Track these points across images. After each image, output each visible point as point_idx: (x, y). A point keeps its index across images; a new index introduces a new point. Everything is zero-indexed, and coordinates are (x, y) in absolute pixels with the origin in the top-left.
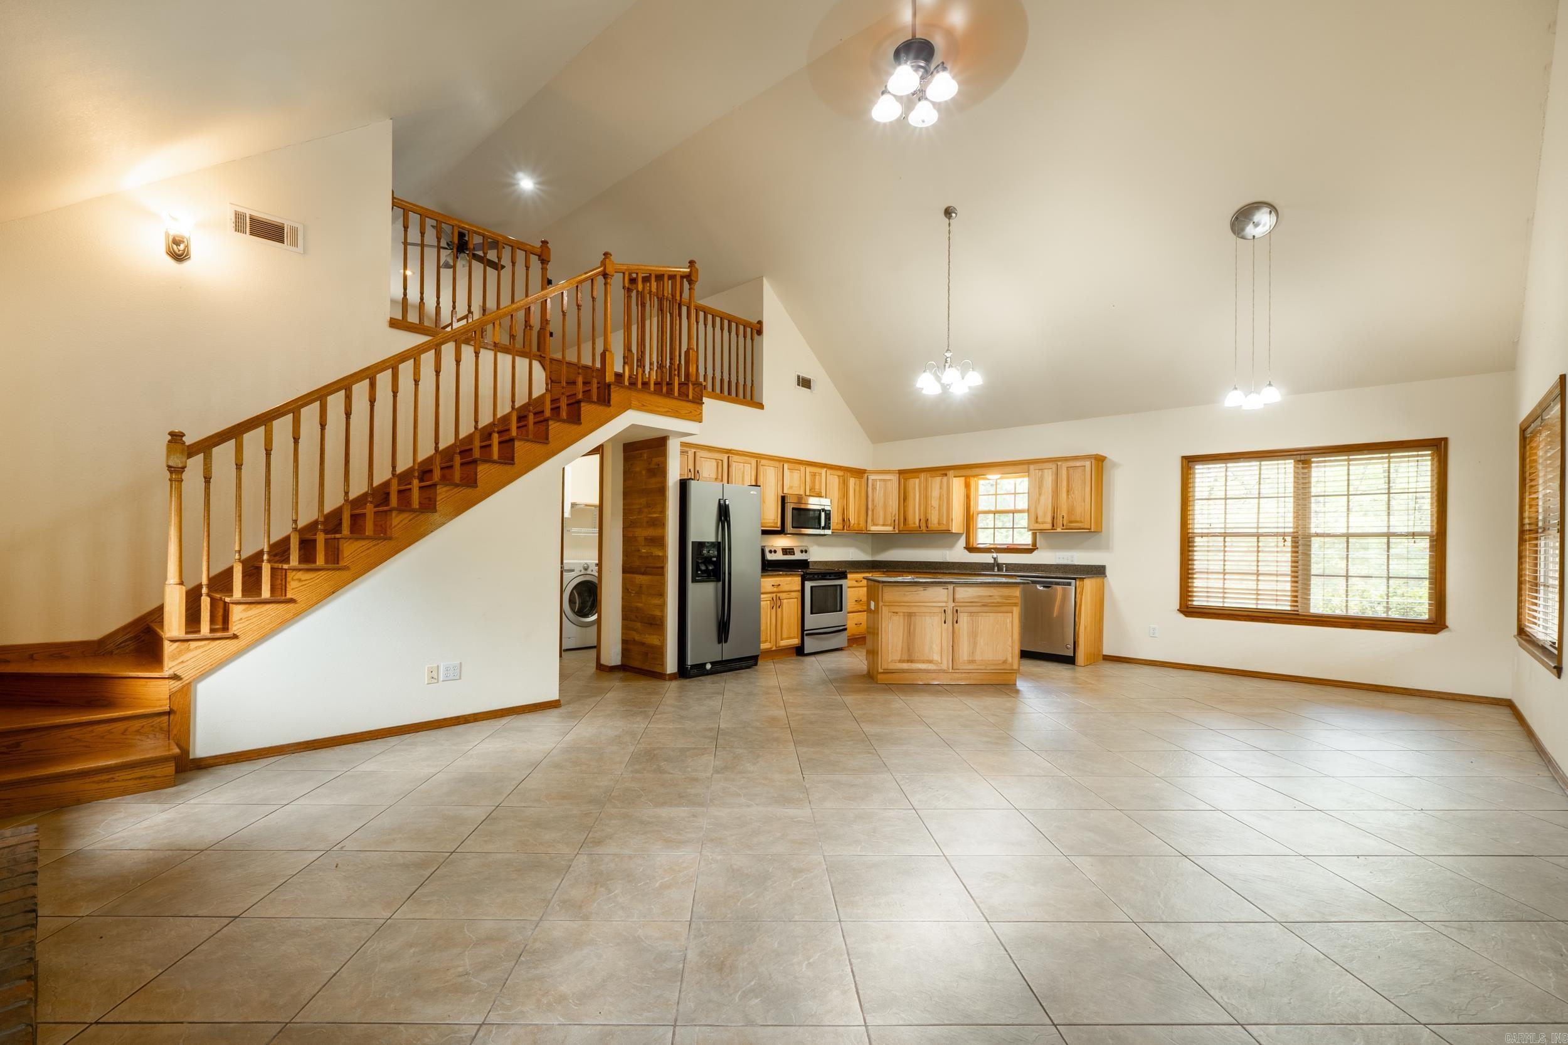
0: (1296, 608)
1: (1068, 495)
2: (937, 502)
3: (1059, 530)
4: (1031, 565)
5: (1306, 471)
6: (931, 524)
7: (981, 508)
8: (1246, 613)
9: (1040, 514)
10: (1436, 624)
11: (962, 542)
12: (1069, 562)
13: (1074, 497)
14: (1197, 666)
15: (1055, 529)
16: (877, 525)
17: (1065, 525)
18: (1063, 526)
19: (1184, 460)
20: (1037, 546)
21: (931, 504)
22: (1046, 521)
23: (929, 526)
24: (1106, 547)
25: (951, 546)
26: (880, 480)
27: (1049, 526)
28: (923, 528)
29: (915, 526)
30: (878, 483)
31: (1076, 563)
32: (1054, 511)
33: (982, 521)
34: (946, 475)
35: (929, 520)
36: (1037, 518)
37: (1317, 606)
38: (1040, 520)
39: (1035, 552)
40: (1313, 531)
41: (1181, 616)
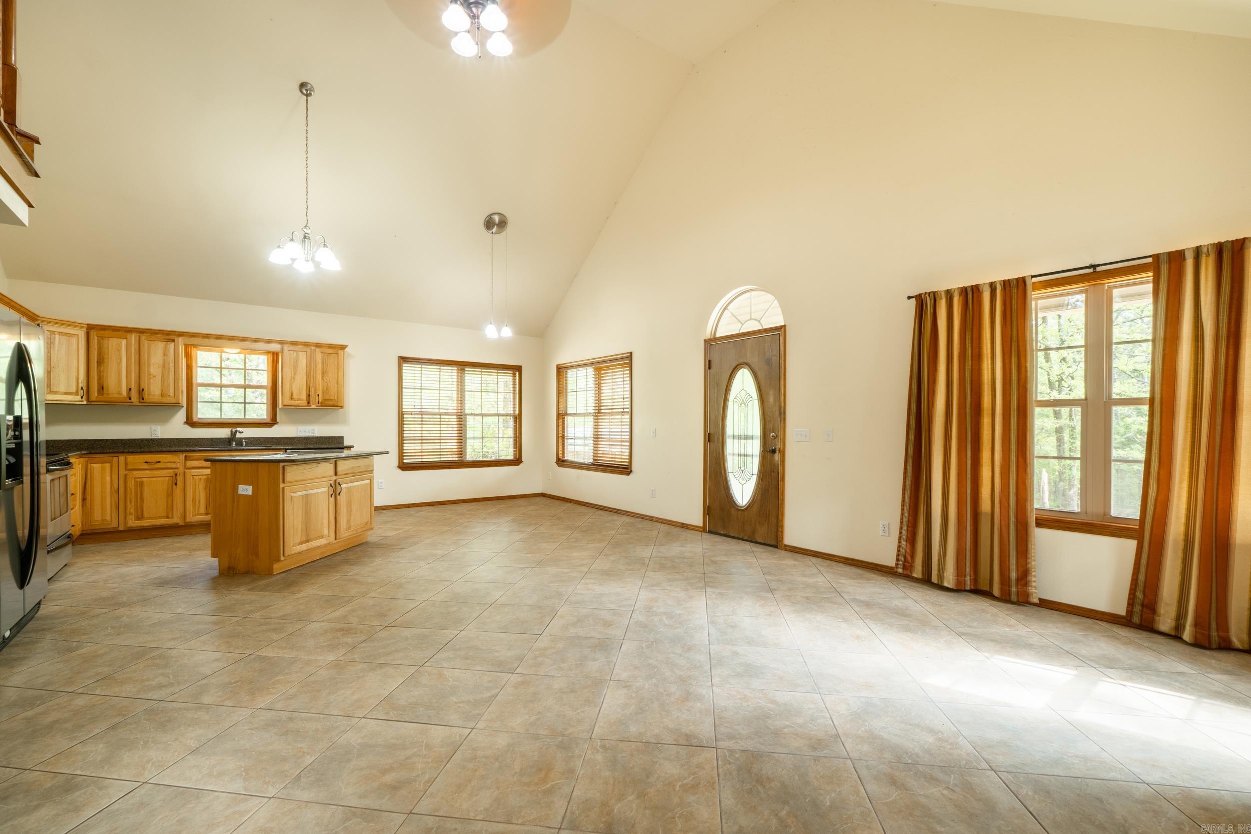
0: (460, 459)
1: (322, 377)
2: (160, 370)
3: (313, 406)
4: (273, 438)
5: (462, 375)
6: (148, 395)
7: (200, 380)
8: (439, 464)
9: (295, 392)
10: (517, 461)
11: (181, 415)
12: (310, 435)
13: (328, 379)
14: (410, 504)
15: (310, 406)
16: (56, 393)
17: (320, 401)
18: (318, 403)
19: (400, 359)
20: (277, 421)
21: (148, 371)
22: (301, 398)
23: (146, 397)
24: (344, 421)
25: (165, 420)
26: (60, 333)
27: (305, 403)
28: (135, 398)
29: (122, 396)
30: (57, 337)
31: (317, 434)
32: (309, 390)
33: (202, 394)
34: (173, 341)
35: (146, 390)
36: (292, 395)
37: (470, 456)
38: (295, 397)
39: (275, 427)
40: (467, 412)
41: (400, 471)
